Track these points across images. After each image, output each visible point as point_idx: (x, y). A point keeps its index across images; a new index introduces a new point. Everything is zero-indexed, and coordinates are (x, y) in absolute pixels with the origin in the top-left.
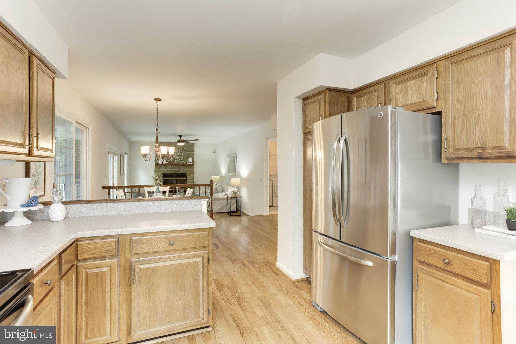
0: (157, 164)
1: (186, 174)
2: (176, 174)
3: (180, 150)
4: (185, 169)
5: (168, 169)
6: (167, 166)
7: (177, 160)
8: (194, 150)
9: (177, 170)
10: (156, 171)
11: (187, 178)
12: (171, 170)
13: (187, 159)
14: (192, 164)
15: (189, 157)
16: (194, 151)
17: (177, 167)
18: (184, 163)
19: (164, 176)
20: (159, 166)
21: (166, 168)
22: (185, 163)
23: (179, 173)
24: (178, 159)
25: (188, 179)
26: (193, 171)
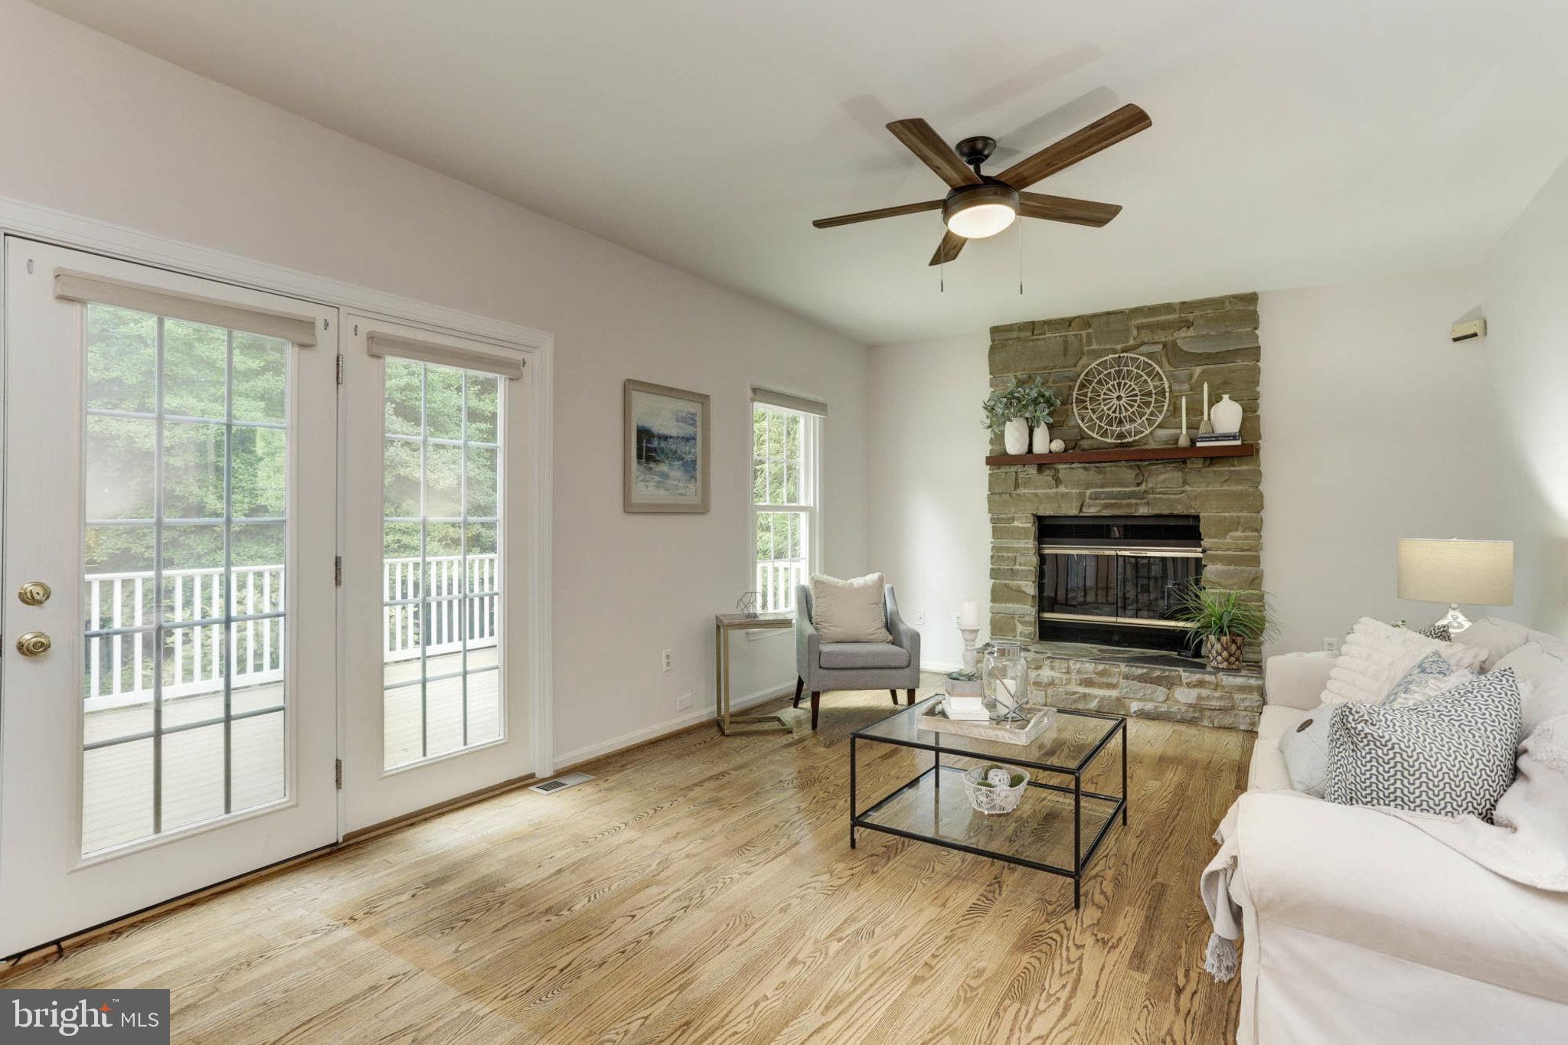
0: (998, 460)
1: (1197, 518)
2: (1130, 522)
3: (1150, 355)
4: (1185, 483)
5: (1066, 487)
6: (1060, 466)
7: (1127, 426)
8: (1262, 342)
9: (1131, 495)
10: (999, 498)
11: (1204, 552)
12: (1088, 492)
13: (1195, 410)
14: (1238, 443)
15: (1215, 400)
16: (1255, 352)
17: (1129, 474)
18: (1177, 440)
19: (1048, 529)
20: (1013, 469)
21: (1058, 481)
22: (1183, 441)
23: (1143, 511)
24: (1132, 421)
25: (1215, 559)
26: (1256, 503)
